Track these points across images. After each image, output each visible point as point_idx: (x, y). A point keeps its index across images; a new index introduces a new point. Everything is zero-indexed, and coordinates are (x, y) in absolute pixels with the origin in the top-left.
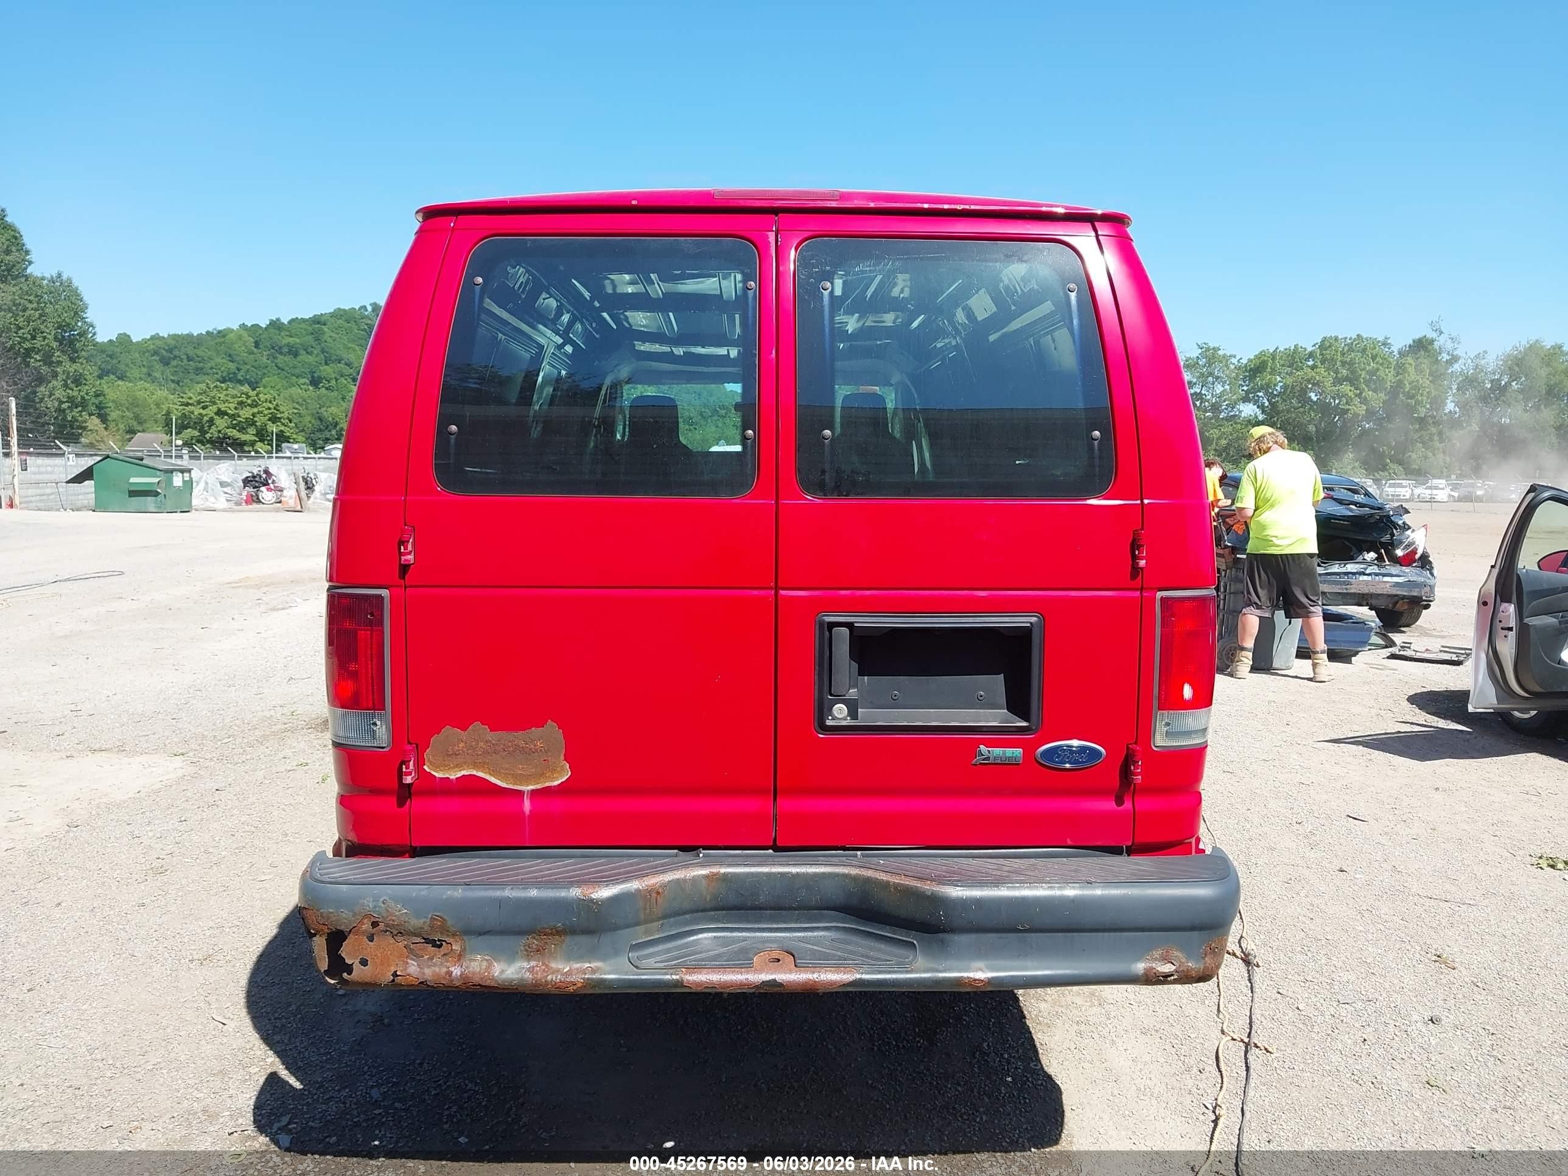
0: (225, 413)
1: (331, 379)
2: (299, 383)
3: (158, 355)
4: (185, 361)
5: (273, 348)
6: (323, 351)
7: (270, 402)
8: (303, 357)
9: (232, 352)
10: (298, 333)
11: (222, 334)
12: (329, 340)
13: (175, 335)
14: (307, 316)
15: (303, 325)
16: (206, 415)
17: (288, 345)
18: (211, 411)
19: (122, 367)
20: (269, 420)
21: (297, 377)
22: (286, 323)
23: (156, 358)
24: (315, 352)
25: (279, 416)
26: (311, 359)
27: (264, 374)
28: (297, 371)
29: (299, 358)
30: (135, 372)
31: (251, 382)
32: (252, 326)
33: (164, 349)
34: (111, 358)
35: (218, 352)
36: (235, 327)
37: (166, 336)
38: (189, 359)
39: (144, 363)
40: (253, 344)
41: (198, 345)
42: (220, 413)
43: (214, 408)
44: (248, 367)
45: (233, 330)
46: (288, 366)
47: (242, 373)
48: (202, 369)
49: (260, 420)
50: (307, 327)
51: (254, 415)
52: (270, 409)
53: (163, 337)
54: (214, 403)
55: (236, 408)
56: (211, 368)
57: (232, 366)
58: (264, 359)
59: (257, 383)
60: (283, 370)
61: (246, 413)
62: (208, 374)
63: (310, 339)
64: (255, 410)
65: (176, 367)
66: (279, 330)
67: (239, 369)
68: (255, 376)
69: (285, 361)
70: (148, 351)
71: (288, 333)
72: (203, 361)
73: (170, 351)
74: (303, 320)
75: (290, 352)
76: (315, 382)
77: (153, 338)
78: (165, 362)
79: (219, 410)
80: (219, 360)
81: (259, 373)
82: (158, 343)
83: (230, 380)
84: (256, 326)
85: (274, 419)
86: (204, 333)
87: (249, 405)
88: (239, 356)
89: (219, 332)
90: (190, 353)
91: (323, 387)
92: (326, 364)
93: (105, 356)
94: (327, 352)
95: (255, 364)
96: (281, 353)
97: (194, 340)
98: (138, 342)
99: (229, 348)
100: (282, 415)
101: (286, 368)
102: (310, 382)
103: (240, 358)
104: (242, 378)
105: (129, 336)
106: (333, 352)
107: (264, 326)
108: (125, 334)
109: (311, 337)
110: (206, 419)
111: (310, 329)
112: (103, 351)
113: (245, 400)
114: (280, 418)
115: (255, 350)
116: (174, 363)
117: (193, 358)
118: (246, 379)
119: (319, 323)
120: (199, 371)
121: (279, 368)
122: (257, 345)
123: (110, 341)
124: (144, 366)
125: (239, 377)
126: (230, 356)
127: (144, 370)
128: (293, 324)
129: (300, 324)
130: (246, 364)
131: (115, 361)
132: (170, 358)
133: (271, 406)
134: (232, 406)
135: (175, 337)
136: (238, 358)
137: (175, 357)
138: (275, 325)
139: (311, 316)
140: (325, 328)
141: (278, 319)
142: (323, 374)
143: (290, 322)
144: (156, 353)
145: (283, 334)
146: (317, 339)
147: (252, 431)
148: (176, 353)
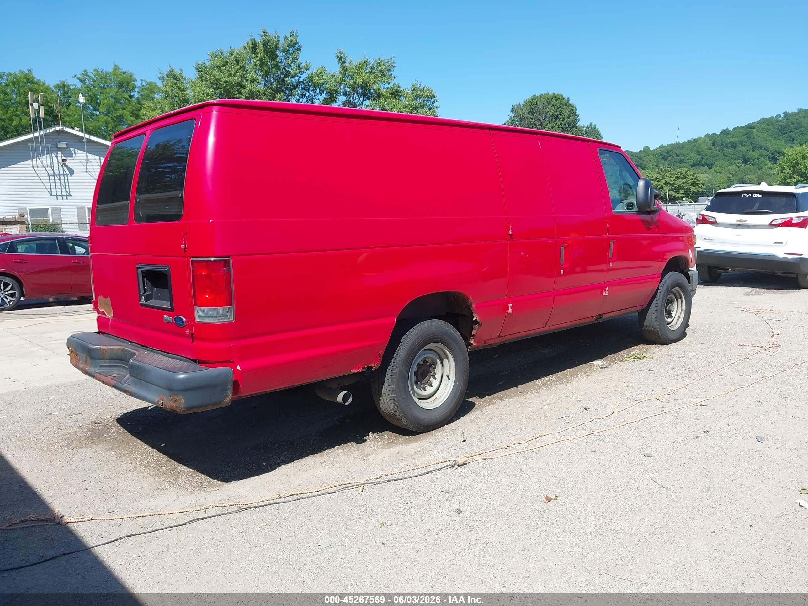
0: (669, 183)
1: (755, 159)
2: (736, 163)
3: (662, 155)
4: (675, 157)
5: (722, 145)
6: (751, 143)
7: (693, 176)
8: (740, 148)
9: (699, 150)
10: (738, 135)
11: (695, 141)
12: (756, 137)
13: (671, 144)
14: (744, 124)
15: (741, 130)
16: (659, 185)
17: (731, 143)
18: (662, 183)
19: (645, 163)
20: (692, 185)
21: (735, 160)
22: (731, 130)
23: (661, 157)
24: (747, 144)
25: (697, 182)
26: (744, 149)
27: (717, 160)
28: (735, 156)
29: (737, 149)
30: (651, 165)
31: (709, 165)
32: (712, 134)
33: (665, 152)
34: (640, 159)
35: (692, 151)
36: (703, 136)
37: (667, 145)
38: (677, 156)
39: (655, 160)
40: (712, 144)
41: (682, 148)
42: (666, 183)
43: (664, 181)
44: (707, 157)
45: (701, 138)
46: (730, 154)
47: (704, 160)
48: (683, 160)
49: (686, 186)
50: (744, 131)
51: (683, 183)
52: (692, 179)
53: (665, 146)
54: (664, 178)
55: (674, 180)
56: (688, 159)
57: (699, 157)
58: (717, 152)
59: (712, 165)
60: (727, 156)
61: (679, 182)
62: (686, 163)
63: (744, 138)
64: (684, 180)
65: (670, 160)
66: (726, 134)
67: (702, 159)
68: (711, 161)
69: (729, 152)
70: (657, 154)
71: (732, 136)
72: (684, 156)
73: (668, 153)
74: (741, 127)
75: (731, 147)
76: (745, 161)
77: (660, 147)
78: (665, 159)
79: (666, 182)
80: (692, 155)
81: (714, 159)
82: (662, 149)
83: (698, 165)
84: (714, 134)
85: (694, 185)
86: (686, 141)
87: (681, 178)
88: (703, 151)
89: (694, 140)
90: (678, 153)
91: (750, 163)
92: (753, 151)
93: (637, 159)
94: (754, 144)
95: (711, 155)
96: (727, 147)
97: (680, 146)
98: (653, 150)
99: (698, 148)
100: (699, 182)
101: (729, 155)
102: (743, 162)
103: (703, 152)
104: (704, 163)
105: (649, 148)
106: (757, 143)
107: (719, 133)
108: (647, 147)
109: (745, 136)
110: (659, 187)
111: (745, 132)
112: (636, 156)
113: (679, 175)
114: (698, 184)
115: (713, 147)
116: (669, 158)
117: (679, 155)
118: (706, 164)
119: (750, 128)
120: (681, 162)
121: (725, 156)
122: (714, 144)
123: (640, 151)
124: (655, 162)
125: (703, 163)
126: (698, 152)
127: (655, 164)
128: (735, 130)
129: (739, 130)
130: (706, 155)
131: (641, 161)
132: (667, 156)
133: (693, 178)
134: (672, 179)
135: (671, 145)
136: (702, 153)
137: (670, 155)
138: (725, 132)
139: (746, 124)
140: (754, 131)
141: (727, 129)
142: (751, 156)
143: (733, 130)
144: (661, 155)
145: (729, 136)
146: (749, 137)
147: (682, 191)
148: (671, 153)
